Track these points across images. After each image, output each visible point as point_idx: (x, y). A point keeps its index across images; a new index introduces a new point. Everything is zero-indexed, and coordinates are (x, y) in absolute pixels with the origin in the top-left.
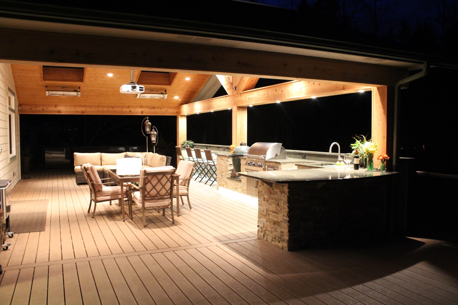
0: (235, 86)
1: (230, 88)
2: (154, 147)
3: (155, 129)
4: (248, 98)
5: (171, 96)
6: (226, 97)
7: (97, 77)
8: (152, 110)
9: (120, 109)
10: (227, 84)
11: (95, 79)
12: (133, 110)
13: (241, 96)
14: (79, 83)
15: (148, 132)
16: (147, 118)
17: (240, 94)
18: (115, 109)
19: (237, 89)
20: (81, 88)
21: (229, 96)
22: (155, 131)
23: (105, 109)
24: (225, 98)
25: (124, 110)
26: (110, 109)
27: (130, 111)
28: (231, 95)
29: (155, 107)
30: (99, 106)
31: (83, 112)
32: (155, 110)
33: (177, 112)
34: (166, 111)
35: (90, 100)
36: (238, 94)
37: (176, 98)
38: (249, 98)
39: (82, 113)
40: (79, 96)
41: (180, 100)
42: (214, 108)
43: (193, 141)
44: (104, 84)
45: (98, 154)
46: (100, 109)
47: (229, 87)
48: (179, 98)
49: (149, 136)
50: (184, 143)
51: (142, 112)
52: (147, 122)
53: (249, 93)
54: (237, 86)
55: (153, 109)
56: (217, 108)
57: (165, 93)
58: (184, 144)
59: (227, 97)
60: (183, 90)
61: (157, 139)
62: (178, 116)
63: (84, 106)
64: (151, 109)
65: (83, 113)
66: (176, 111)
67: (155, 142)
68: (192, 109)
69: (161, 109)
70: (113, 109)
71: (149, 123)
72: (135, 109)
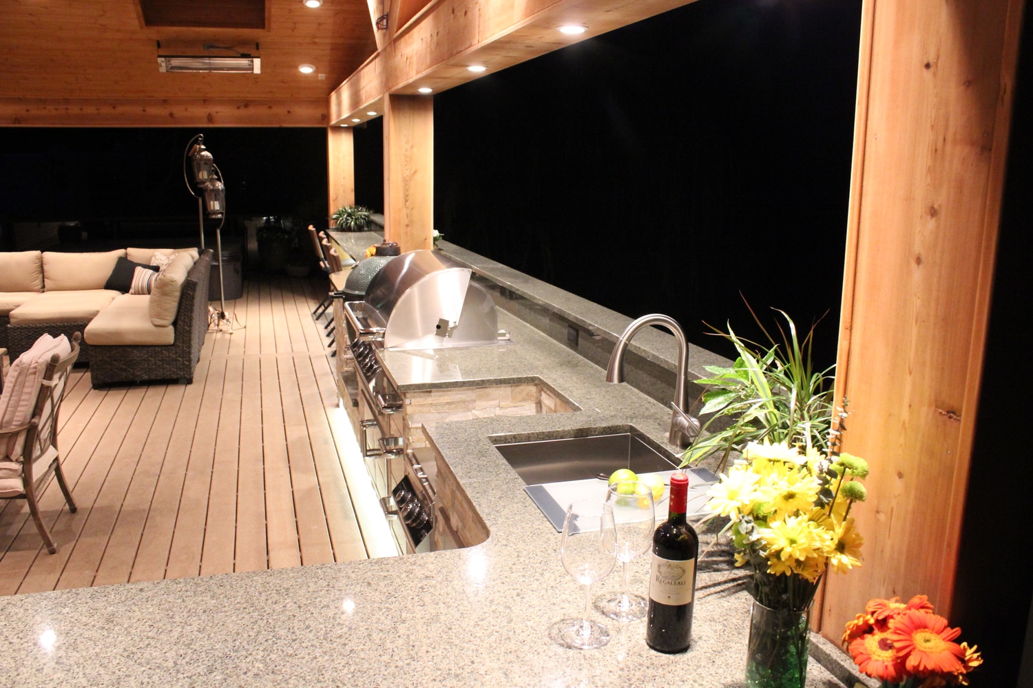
2: (218, 231)
5: (282, 64)
6: (375, 58)
8: (243, 112)
9: (138, 110)
12: (179, 111)
15: (203, 183)
16: (197, 139)
17: (394, 41)
19: (389, 23)
21: (379, 54)
23: (90, 109)
24: (374, 62)
25: (154, 111)
26: (106, 110)
27: (171, 115)
28: (381, 52)
29: (250, 101)
30: (67, 101)
31: (17, 120)
32: (252, 111)
33: (322, 116)
34: (289, 113)
36: (390, 43)
37: (306, 70)
39: (14, 123)
41: (323, 77)
45: (35, 254)
46: (74, 110)
49: (205, 196)
52: (200, 150)
54: (390, 12)
55: (246, 106)
57: (255, 53)
60: (316, 44)
61: (223, 207)
63: (20, 100)
64: (239, 108)
65: (20, 123)
66: (319, 112)
67: (220, 216)
69: (270, 108)
70: (114, 107)
71: (205, 153)
72: (186, 109)
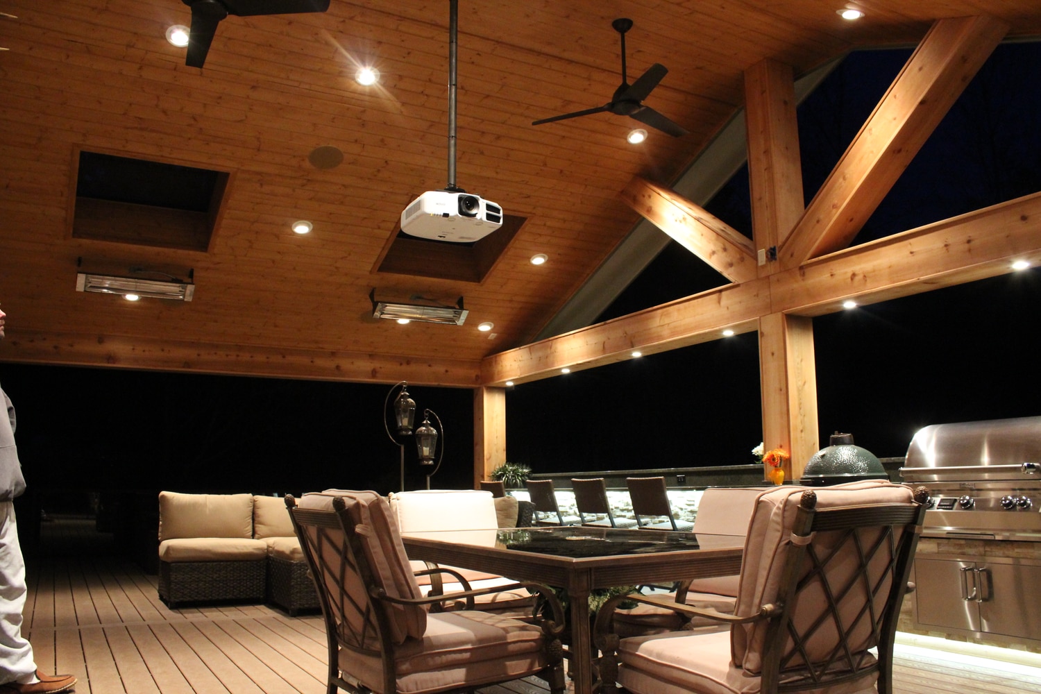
0: (769, 245)
1: (742, 259)
3: (432, 418)
4: (849, 275)
5: (472, 323)
6: (720, 291)
7: (257, 233)
9: (305, 360)
10: (725, 250)
11: (250, 241)
12: (346, 364)
13: (803, 275)
14: (191, 252)
15: (407, 430)
16: (401, 385)
17: (801, 268)
18: (290, 359)
19: (778, 255)
20: (195, 274)
21: (738, 286)
22: (431, 425)
23: (261, 358)
24: (714, 297)
25: (320, 362)
26: (277, 359)
27: (338, 367)
28: (746, 284)
29: (412, 358)
30: (240, 348)
31: (187, 364)
32: (413, 368)
33: (477, 376)
34: (447, 371)
35: (216, 321)
36: (788, 271)
37: (485, 328)
38: (854, 275)
39: (184, 367)
40: (188, 299)
41: (493, 336)
42: (660, 337)
43: (528, 465)
44: (274, 262)
45: (245, 497)
46: (245, 357)
47: (738, 256)
48: (493, 331)
49: (413, 442)
50: (504, 470)
51: (374, 373)
52: (402, 396)
53: (854, 257)
54: (781, 247)
55: (408, 363)
56: (673, 334)
57: (457, 307)
58: (503, 475)
59: (723, 293)
60: (511, 301)
61: (437, 453)
62: (479, 388)
63: (192, 345)
64: (401, 364)
65: (189, 367)
66: (473, 373)
67: (431, 462)
68: (546, 359)
69: (430, 366)
70: (284, 357)
71: (410, 400)
72: (352, 363)
